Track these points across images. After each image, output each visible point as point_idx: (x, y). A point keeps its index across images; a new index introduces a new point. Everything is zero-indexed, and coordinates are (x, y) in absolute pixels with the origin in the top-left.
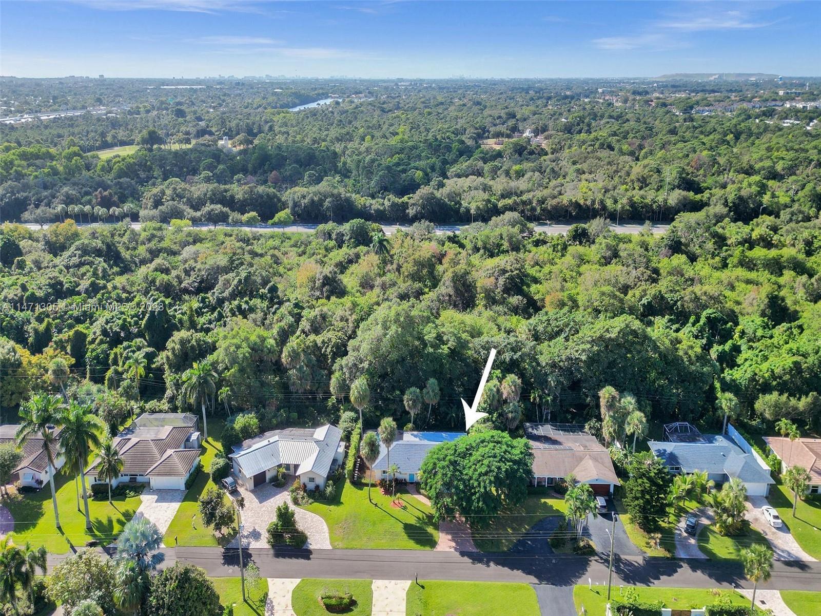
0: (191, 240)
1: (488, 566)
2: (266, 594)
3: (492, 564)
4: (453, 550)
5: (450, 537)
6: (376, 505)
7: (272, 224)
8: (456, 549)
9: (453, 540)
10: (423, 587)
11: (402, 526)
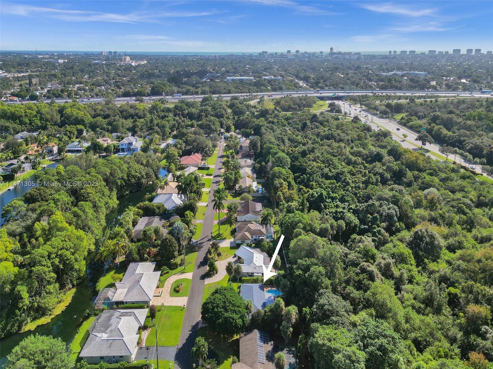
2: (186, 273)
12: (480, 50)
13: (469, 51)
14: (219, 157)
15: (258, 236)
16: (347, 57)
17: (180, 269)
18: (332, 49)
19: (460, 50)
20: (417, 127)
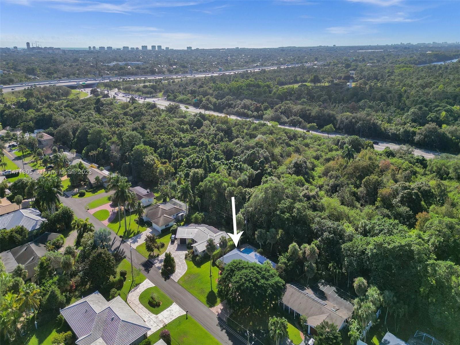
0: (268, 132)
1: (222, 330)
2: (140, 283)
3: (224, 331)
4: (217, 314)
5: (222, 308)
6: (211, 276)
7: (322, 131)
8: (218, 315)
9: (222, 310)
10: (187, 318)
11: (210, 290)
12: (161, 46)
13: (153, 47)
14: (13, 160)
15: (175, 215)
16: (51, 51)
17: (127, 283)
18: (28, 44)
19: (146, 46)
20: (186, 101)
